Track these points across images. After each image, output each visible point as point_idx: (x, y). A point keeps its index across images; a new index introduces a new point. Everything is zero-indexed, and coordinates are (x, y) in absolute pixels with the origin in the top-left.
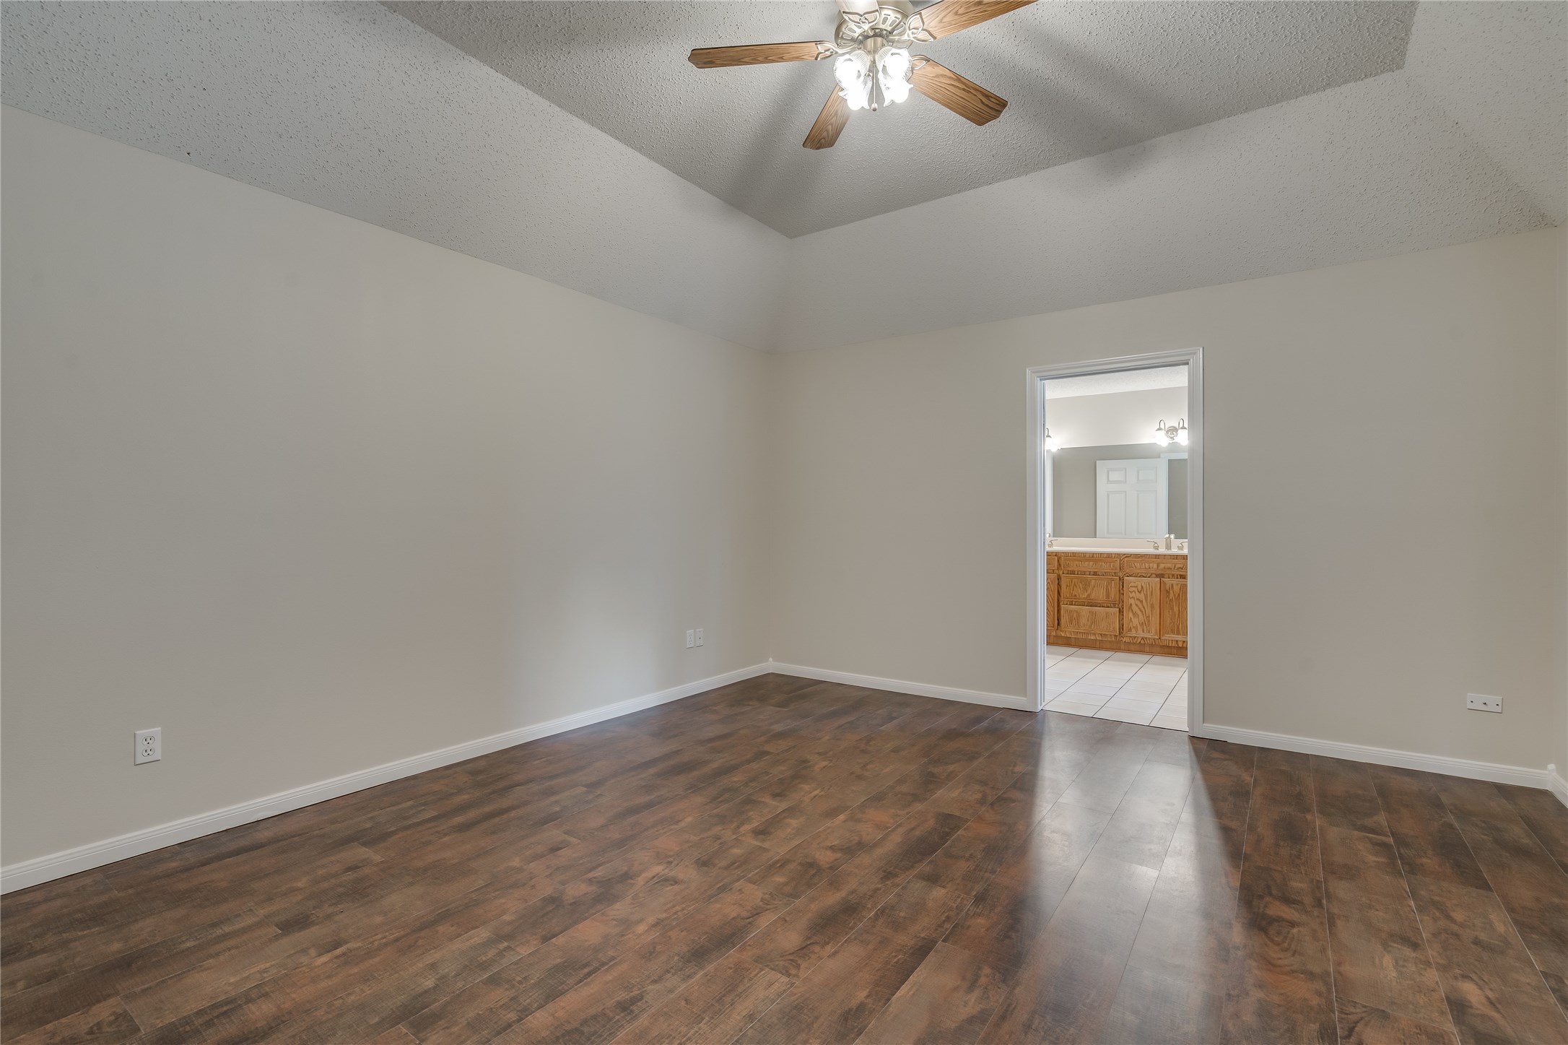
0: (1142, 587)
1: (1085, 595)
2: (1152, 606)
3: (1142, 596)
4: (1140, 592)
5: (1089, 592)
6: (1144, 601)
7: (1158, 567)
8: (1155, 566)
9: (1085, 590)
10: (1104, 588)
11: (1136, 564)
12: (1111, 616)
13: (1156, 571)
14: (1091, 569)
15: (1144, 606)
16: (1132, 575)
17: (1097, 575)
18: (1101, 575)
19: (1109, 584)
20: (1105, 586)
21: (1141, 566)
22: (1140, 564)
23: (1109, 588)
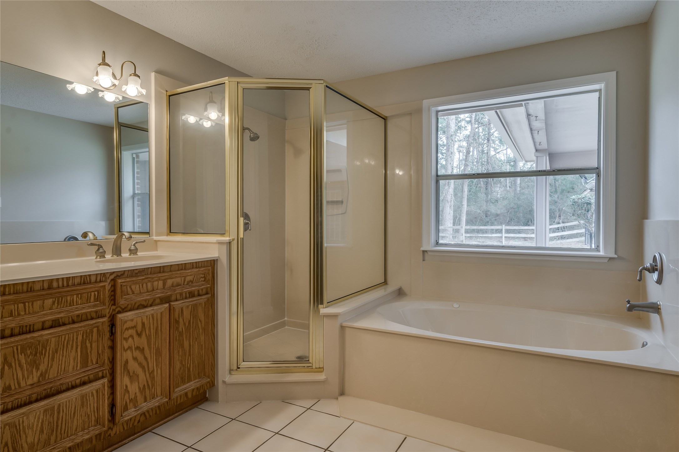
0: (143, 324)
1: (35, 377)
2: (158, 353)
3: (143, 342)
4: (139, 335)
5: (43, 367)
6: (146, 348)
7: (164, 284)
8: (161, 283)
9: (35, 364)
10: (77, 348)
11: (133, 287)
12: (91, 398)
13: (163, 293)
14: (51, 314)
15: (146, 356)
16: (125, 308)
17: (60, 326)
18: (67, 322)
19: (86, 336)
20: (79, 344)
21: (141, 289)
22: (139, 286)
23: (87, 344)
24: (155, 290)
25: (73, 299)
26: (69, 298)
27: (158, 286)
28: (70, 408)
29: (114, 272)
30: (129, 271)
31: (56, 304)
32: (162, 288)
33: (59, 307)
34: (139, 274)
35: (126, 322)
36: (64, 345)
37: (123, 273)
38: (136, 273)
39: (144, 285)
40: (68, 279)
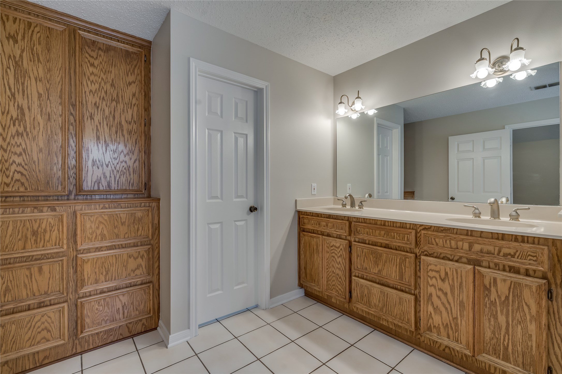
0: (447, 273)
2: (462, 304)
3: (446, 287)
4: (442, 280)
6: (450, 295)
7: (471, 248)
8: (466, 245)
9: (376, 263)
10: (396, 266)
11: (437, 240)
12: (405, 303)
13: (467, 254)
14: (382, 239)
15: (449, 301)
16: (432, 254)
17: (389, 248)
18: (393, 248)
19: (402, 261)
20: (398, 264)
21: (445, 243)
22: (443, 241)
23: (402, 266)
24: (459, 249)
25: (395, 235)
26: (392, 234)
27: (462, 247)
28: (393, 300)
29: (423, 225)
30: (435, 227)
31: (386, 235)
32: (468, 249)
33: (387, 237)
34: (444, 231)
35: (431, 264)
36: (389, 260)
37: (430, 227)
38: (441, 230)
39: (448, 242)
40: (393, 222)
